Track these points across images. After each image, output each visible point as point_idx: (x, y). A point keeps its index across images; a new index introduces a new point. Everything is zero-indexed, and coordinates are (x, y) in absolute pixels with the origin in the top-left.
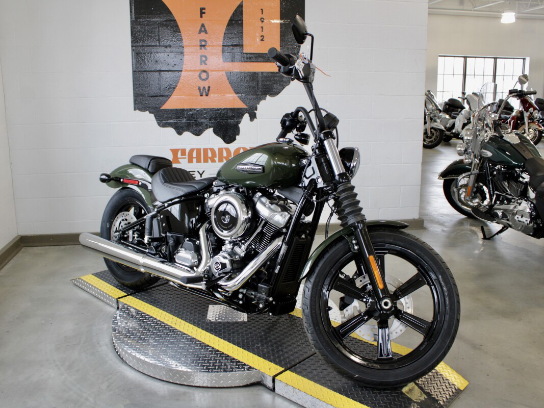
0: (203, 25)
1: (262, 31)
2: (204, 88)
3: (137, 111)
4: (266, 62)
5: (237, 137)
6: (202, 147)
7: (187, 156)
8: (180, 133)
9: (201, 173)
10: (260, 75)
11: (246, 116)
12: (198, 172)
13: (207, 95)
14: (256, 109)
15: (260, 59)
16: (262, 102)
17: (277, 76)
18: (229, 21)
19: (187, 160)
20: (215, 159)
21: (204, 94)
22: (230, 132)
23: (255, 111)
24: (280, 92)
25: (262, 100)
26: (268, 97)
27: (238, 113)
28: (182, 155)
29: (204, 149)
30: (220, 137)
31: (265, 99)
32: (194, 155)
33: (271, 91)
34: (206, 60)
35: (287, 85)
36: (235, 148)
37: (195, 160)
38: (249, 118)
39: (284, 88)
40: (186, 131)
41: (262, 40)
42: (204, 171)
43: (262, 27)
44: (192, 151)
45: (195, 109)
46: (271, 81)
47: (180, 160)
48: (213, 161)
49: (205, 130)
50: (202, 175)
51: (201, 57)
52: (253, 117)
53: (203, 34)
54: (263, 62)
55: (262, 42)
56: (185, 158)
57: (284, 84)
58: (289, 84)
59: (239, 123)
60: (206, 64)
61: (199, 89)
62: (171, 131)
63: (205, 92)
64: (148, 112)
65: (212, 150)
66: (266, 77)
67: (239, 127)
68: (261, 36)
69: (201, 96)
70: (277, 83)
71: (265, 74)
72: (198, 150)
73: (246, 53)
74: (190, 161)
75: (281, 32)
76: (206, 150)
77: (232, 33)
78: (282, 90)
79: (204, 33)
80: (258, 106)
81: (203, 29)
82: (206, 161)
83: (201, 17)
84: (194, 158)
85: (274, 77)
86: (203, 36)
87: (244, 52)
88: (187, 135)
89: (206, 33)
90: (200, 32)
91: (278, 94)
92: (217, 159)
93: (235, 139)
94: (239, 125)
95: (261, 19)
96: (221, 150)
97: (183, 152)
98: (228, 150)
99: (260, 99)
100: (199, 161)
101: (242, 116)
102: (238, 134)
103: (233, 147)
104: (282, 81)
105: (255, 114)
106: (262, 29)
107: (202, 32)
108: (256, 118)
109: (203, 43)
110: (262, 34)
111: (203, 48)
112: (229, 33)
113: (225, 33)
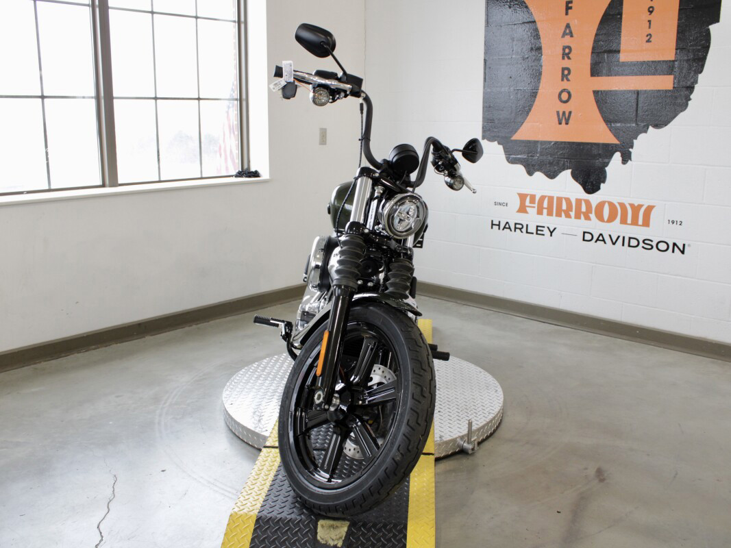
0: (568, 26)
1: (650, 27)
2: (564, 113)
3: (485, 140)
5: (602, 185)
6: (556, 195)
7: (536, 205)
8: (530, 173)
9: (552, 230)
10: (641, 94)
11: (617, 156)
12: (548, 228)
13: (567, 124)
14: (632, 147)
16: (642, 136)
17: (667, 97)
18: (603, 16)
19: (535, 210)
20: (571, 213)
21: (564, 122)
22: (594, 178)
23: (630, 150)
24: (669, 122)
25: (641, 133)
26: (651, 129)
27: (608, 151)
28: (531, 202)
29: (558, 198)
30: (579, 183)
31: (646, 132)
32: (545, 204)
33: (656, 120)
34: (569, 73)
35: (682, 111)
36: (598, 201)
37: (545, 211)
38: (621, 159)
39: (677, 115)
40: (538, 170)
41: (648, 41)
42: (555, 229)
43: (649, 21)
44: (543, 198)
45: (550, 142)
46: (657, 104)
47: (528, 209)
48: (568, 216)
49: (560, 172)
50: (553, 234)
51: (563, 69)
52: (626, 158)
53: (567, 37)
54: (648, 75)
55: (649, 44)
56: (534, 207)
57: (677, 109)
58: (685, 109)
59: (607, 166)
60: (568, 80)
61: (558, 113)
62: (520, 169)
63: (565, 118)
64: (496, 142)
65: (568, 200)
66: (651, 98)
67: (605, 171)
68: (647, 36)
69: (560, 123)
70: (666, 107)
71: (649, 94)
72: (551, 199)
73: (623, 63)
74: (540, 212)
75: (679, 26)
76: (560, 199)
77: (605, 34)
78: (674, 117)
79: (569, 36)
81: (568, 31)
82: (559, 215)
83: (567, 14)
84: (545, 208)
86: (567, 41)
87: (621, 61)
88: (539, 176)
89: (572, 36)
90: (564, 34)
91: (666, 125)
92: (573, 214)
93: (598, 188)
94: (606, 168)
95: (649, 9)
96: (579, 201)
97: (533, 197)
98: (588, 203)
100: (550, 214)
101: (610, 155)
102: (604, 182)
103: (595, 198)
104: (676, 104)
105: (630, 153)
106: (650, 24)
107: (567, 35)
108: (631, 159)
109: (567, 51)
110: (650, 31)
111: (566, 58)
112: (602, 34)
113: (596, 35)
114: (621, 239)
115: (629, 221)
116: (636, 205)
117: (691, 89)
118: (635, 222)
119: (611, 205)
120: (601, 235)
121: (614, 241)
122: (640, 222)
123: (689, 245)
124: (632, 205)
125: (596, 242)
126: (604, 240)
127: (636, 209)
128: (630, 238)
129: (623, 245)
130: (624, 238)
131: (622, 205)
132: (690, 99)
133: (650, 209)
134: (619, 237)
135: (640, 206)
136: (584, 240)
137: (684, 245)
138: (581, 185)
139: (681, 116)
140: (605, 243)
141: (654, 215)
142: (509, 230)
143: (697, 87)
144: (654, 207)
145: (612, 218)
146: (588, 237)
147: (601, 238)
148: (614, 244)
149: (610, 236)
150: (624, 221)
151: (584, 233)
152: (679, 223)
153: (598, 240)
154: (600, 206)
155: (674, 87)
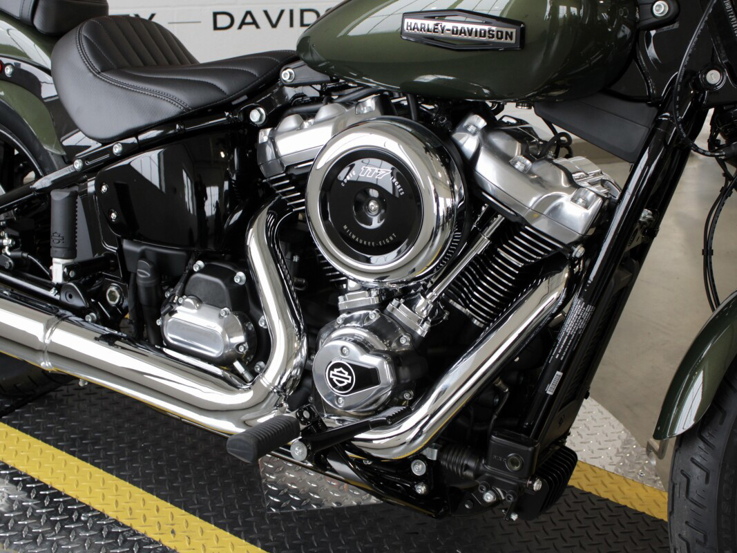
114: (286, 16)
120: (249, 13)
121: (274, 21)
125: (240, 27)
126: (254, 23)
128: (302, 11)
129: (292, 25)
130: (291, 12)
134: (282, 12)
136: (216, 28)
140: (258, 27)
146: (223, 21)
147: (249, 19)
148: (274, 26)
149: (266, 12)
151: (215, 14)
153: (243, 23)
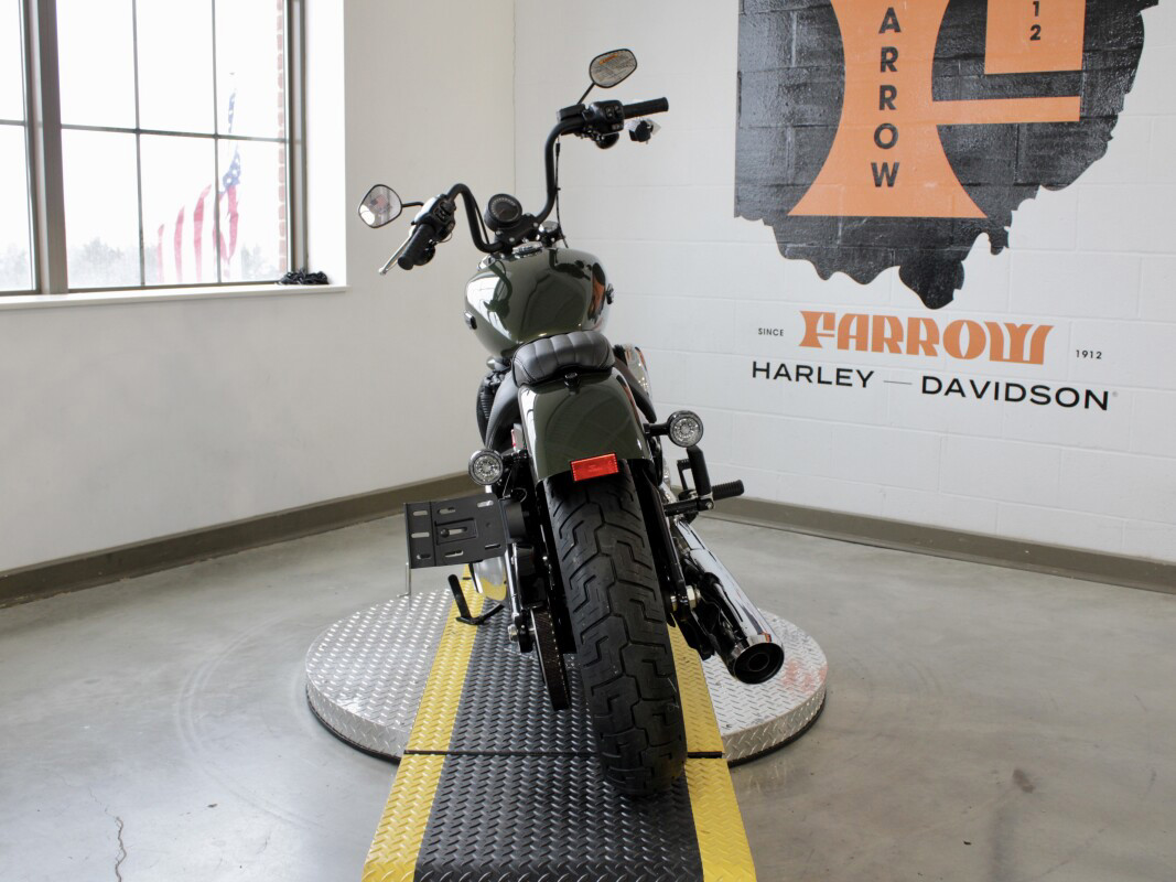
0: (891, 13)
1: (1037, 14)
2: (885, 166)
3: (741, 218)
4: (1042, 96)
5: (956, 293)
6: (871, 312)
7: (836, 332)
8: (824, 275)
9: (865, 376)
10: (1024, 130)
11: (983, 240)
12: (859, 372)
13: (890, 185)
14: (1009, 223)
15: (1026, 89)
16: (1026, 205)
17: (1069, 134)
19: (835, 340)
20: (899, 343)
21: (885, 181)
22: (939, 280)
23: (1006, 228)
24: (1074, 178)
25: (1024, 198)
26: (1042, 190)
27: (964, 233)
28: (825, 328)
29: (875, 318)
30: (914, 290)
31: (1033, 196)
32: (853, 330)
33: (1051, 176)
34: (894, 96)
35: (1096, 159)
36: (950, 321)
37: (852, 343)
38: (989, 244)
39: (1087, 165)
40: (839, 270)
41: (1034, 38)
42: (871, 373)
43: (1036, 4)
44: (847, 319)
45: (861, 219)
46: (1052, 147)
47: (820, 339)
48: (895, 349)
49: (880, 271)
50: (868, 382)
51: (883, 89)
52: (999, 243)
53: (890, 33)
54: (1035, 95)
55: (1035, 42)
56: (832, 336)
57: (1088, 154)
58: (1102, 156)
59: (964, 258)
60: (892, 108)
61: (874, 166)
62: (806, 268)
63: (888, 177)
64: (761, 221)
65: (894, 322)
66: (1042, 136)
67: (962, 268)
68: (1033, 29)
69: (878, 185)
70: (1068, 153)
71: (1037, 130)
72: (863, 320)
73: (990, 76)
74: (843, 344)
75: (1087, 12)
76: (879, 320)
77: (958, 26)
78: (1083, 170)
79: (892, 31)
80: (1013, 212)
81: (890, 22)
82: (878, 348)
84: (853, 337)
85: (1061, 135)
86: (890, 38)
87: (987, 72)
88: (840, 279)
89: (898, 30)
90: (882, 30)
91: (1068, 185)
92: (903, 345)
93: (949, 298)
94: (963, 263)
96: (914, 323)
97: (829, 319)
98: (930, 324)
99: (1022, 197)
100: (861, 346)
101: (970, 239)
102: (959, 286)
103: (943, 316)
104: (1084, 146)
105: (1006, 234)
106: (1037, 8)
107: (889, 27)
108: (1007, 245)
109: (889, 56)
110: (1036, 21)
111: (887, 68)
112: (953, 27)
113: (942, 28)
114: (991, 388)
115: (1006, 354)
116: (1018, 325)
117: (1111, 119)
118: (1016, 356)
119: (974, 327)
120: (956, 381)
121: (980, 391)
122: (1027, 355)
123: (1115, 394)
124: (1010, 327)
125: (947, 394)
126: (960, 390)
127: (1018, 333)
128: (1008, 385)
129: (996, 398)
130: (997, 385)
131: (993, 327)
132: (1111, 138)
133: (1043, 332)
134: (988, 383)
135: (1026, 328)
136: (924, 391)
137: (1106, 394)
138: (918, 293)
139: (1096, 167)
140: (963, 395)
141: (1050, 342)
142: (786, 378)
143: (1121, 115)
144: (1049, 328)
145: (974, 352)
146: (932, 385)
147: (955, 387)
148: (979, 396)
149: (972, 382)
150: (996, 355)
151: (925, 378)
152: (1095, 355)
153: (950, 390)
154: (954, 329)
155: (1081, 118)
